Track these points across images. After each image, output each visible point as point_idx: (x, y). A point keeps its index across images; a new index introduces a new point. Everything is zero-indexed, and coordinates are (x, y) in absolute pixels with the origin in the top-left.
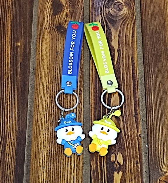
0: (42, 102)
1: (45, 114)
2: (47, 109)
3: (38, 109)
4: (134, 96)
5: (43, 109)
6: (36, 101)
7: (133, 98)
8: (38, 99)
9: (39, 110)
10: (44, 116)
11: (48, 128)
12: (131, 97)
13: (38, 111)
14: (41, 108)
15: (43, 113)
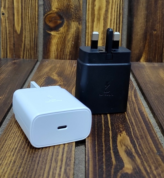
0: (13, 137)
1: (13, 148)
2: (18, 144)
3: (5, 142)
4: (150, 136)
5: (12, 143)
6: (5, 136)
7: (149, 138)
8: (8, 134)
9: (6, 144)
10: (11, 149)
11: (15, 162)
12: (146, 137)
13: (4, 144)
14: (11, 142)
15: (10, 147)
